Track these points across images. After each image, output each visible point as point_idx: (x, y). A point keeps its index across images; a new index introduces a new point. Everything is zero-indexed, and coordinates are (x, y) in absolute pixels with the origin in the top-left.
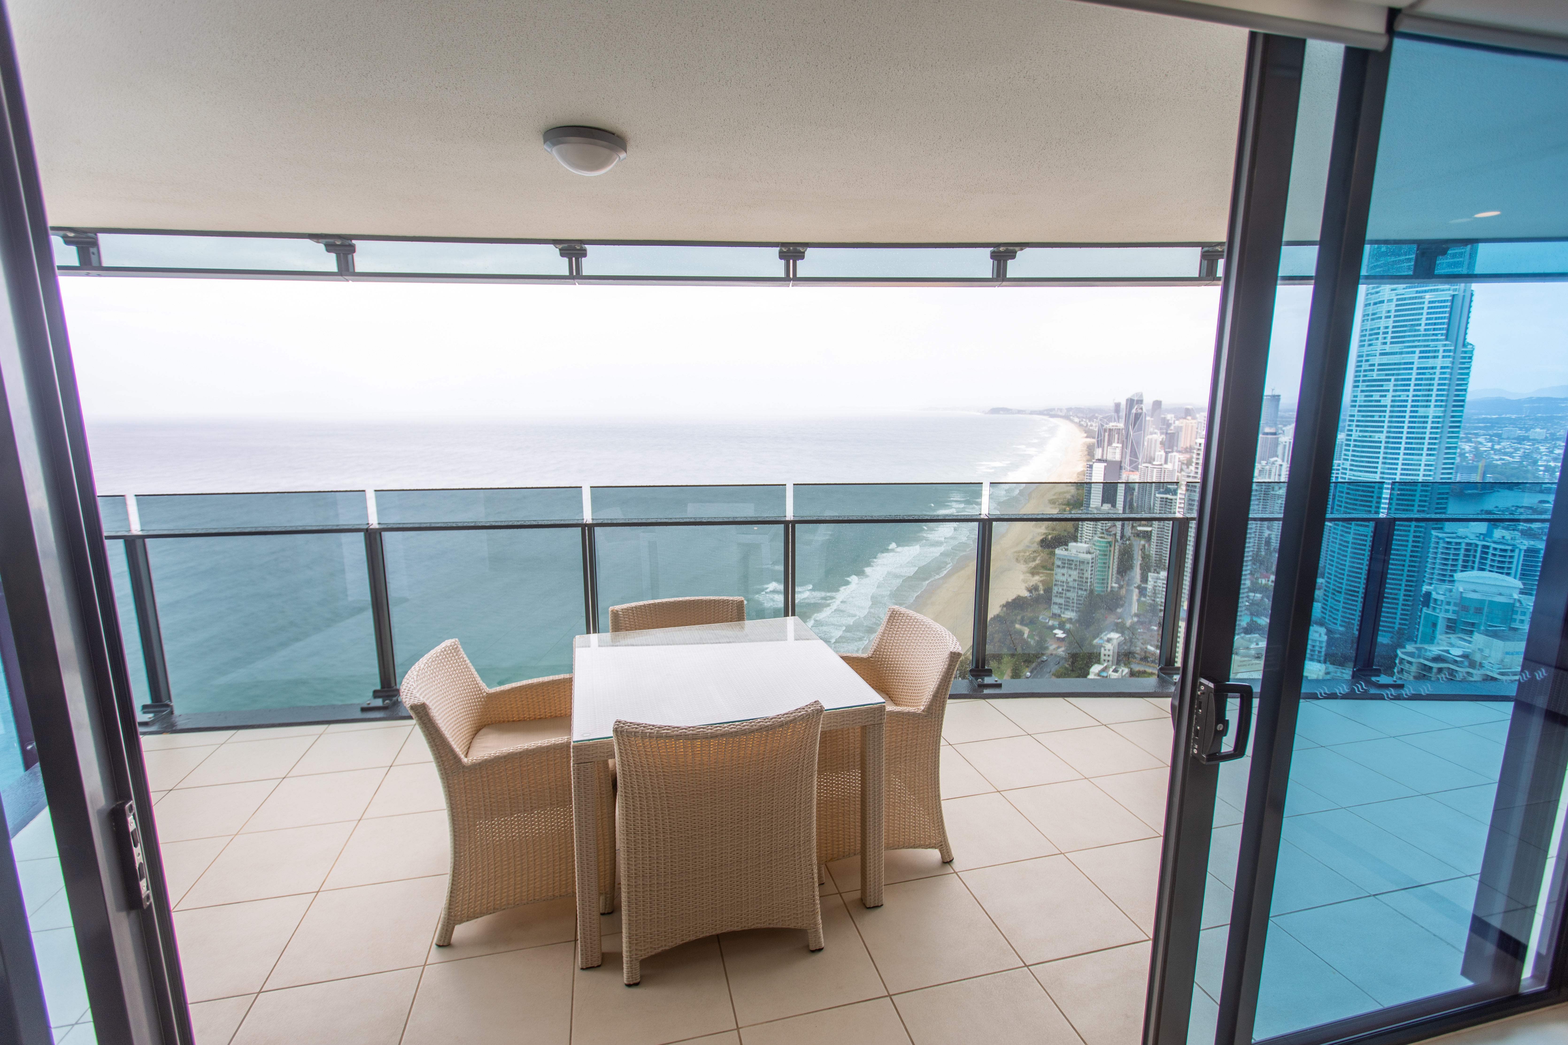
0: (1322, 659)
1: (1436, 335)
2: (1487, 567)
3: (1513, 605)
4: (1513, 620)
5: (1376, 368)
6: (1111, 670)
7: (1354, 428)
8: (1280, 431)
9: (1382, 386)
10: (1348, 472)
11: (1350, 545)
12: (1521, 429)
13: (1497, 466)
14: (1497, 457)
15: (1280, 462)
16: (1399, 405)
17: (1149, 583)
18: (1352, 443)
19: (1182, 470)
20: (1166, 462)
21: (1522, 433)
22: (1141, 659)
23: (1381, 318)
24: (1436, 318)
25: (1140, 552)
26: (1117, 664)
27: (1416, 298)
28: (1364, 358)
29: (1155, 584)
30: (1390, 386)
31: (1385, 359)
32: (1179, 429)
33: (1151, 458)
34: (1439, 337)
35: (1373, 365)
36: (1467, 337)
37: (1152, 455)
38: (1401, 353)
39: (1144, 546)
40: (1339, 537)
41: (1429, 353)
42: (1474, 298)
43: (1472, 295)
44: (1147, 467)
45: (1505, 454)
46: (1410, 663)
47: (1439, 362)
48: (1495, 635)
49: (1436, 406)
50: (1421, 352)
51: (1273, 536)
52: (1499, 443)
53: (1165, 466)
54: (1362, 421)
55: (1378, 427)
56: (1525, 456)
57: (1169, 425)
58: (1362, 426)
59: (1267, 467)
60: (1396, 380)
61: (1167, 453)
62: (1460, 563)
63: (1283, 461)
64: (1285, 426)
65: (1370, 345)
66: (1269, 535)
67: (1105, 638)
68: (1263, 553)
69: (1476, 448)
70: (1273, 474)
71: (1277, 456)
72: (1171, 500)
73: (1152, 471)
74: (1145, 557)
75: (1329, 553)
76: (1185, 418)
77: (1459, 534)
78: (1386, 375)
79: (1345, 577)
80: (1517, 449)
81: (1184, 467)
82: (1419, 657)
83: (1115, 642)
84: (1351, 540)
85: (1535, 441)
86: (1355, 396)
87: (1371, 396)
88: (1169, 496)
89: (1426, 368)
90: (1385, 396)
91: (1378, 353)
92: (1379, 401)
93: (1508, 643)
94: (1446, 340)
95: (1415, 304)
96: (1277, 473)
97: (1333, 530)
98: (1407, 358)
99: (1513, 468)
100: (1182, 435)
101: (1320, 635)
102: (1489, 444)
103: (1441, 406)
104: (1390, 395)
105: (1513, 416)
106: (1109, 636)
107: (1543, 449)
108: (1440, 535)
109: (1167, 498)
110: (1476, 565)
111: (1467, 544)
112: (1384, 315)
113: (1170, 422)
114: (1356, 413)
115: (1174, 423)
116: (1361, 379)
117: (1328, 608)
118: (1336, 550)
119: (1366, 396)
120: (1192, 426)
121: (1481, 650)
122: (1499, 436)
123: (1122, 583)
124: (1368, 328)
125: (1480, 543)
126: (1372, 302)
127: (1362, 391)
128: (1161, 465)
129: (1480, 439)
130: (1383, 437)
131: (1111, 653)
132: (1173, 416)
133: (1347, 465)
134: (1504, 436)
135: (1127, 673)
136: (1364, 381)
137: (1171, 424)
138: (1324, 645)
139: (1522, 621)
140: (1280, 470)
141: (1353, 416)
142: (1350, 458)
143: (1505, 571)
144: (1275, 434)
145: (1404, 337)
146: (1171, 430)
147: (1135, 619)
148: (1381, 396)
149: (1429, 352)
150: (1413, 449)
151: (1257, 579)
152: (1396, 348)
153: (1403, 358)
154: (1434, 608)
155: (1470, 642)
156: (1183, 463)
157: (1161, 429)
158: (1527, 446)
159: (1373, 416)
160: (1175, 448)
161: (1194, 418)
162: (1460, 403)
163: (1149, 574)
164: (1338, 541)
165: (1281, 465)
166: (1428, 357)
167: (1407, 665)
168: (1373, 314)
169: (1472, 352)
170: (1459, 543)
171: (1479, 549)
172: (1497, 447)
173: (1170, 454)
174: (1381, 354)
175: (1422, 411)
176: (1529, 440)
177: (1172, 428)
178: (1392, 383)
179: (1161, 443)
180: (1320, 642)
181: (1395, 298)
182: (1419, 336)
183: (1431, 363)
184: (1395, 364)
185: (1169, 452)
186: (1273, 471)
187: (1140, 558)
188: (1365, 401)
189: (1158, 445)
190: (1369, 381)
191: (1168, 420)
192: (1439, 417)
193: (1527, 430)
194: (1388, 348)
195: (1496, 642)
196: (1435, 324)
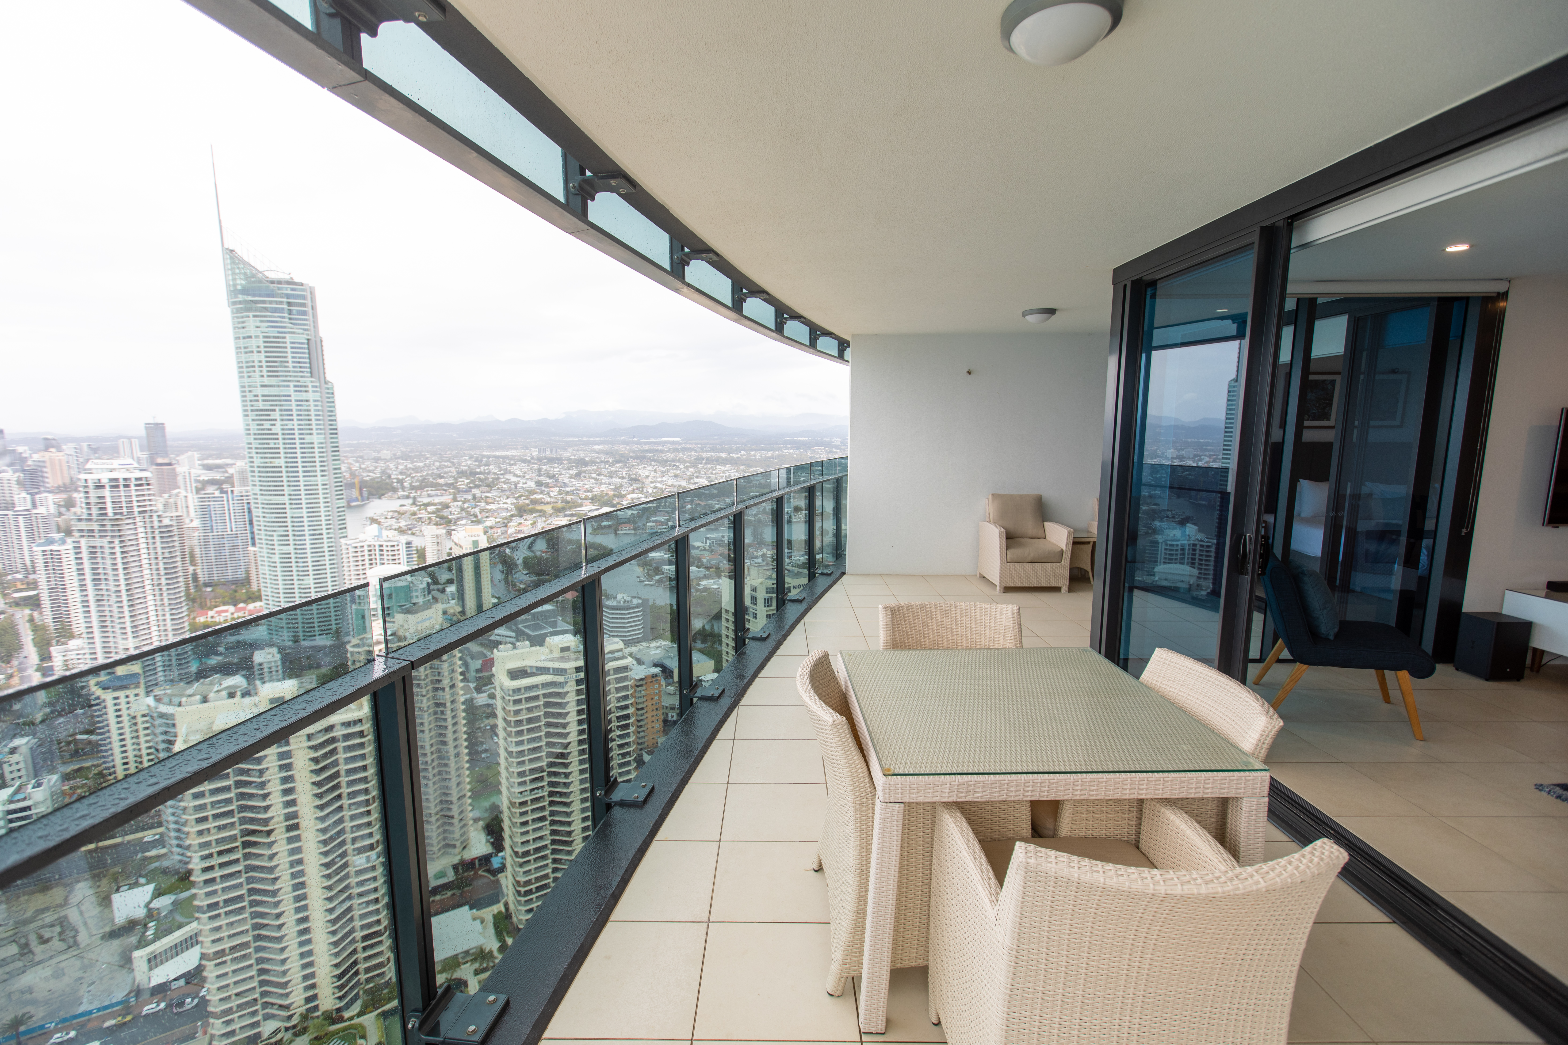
0: (281, 676)
1: (302, 372)
2: (385, 561)
3: (409, 587)
4: (411, 597)
5: (260, 398)
6: (30, 786)
7: (255, 455)
8: (174, 462)
9: (269, 415)
10: (259, 497)
11: (278, 565)
12: (374, 451)
13: (367, 481)
14: (365, 474)
15: (184, 493)
16: (288, 434)
17: (54, 659)
18: (256, 469)
19: (60, 514)
20: (34, 506)
21: (374, 454)
22: (72, 756)
23: (252, 352)
24: (300, 358)
25: (28, 625)
26: (36, 776)
27: (278, 337)
28: (247, 389)
29: (66, 658)
30: (276, 415)
31: (266, 391)
32: (41, 464)
33: (7, 503)
34: (305, 374)
35: (257, 396)
36: (327, 375)
37: (8, 498)
38: (279, 386)
39: (31, 616)
40: (266, 559)
41: (301, 388)
42: (324, 344)
43: (321, 341)
44: (7, 515)
45: (370, 471)
46: (359, 653)
47: (311, 396)
48: (408, 611)
49: (318, 434)
50: (295, 386)
51: (199, 571)
52: (363, 463)
53: (35, 511)
54: (260, 448)
55: (276, 454)
56: (383, 472)
57: (24, 460)
58: (261, 453)
59: (172, 500)
60: (281, 410)
61: (33, 495)
62: (367, 562)
63: (186, 491)
64: (178, 455)
65: (249, 377)
66: (194, 570)
67: (7, 750)
68: (192, 591)
69: (350, 468)
70: (179, 507)
71: (179, 488)
72: (59, 551)
73: (16, 520)
74: (37, 629)
75: (261, 576)
76: (46, 450)
77: (361, 539)
78: (272, 405)
79: (282, 595)
80: (376, 467)
81: (63, 510)
82: (364, 646)
83: (24, 750)
84: (278, 560)
85: (386, 461)
86: (248, 425)
87: (262, 425)
88: (55, 547)
89: (302, 401)
90: (274, 425)
91: (258, 384)
92: (270, 429)
93: (418, 615)
94: (312, 377)
95: (278, 342)
96: (184, 505)
97: (259, 554)
98: (285, 391)
99: (378, 482)
100: (48, 471)
101: (273, 656)
102: (357, 464)
103: (321, 434)
104: (278, 423)
105: (367, 442)
106: (11, 745)
107: (391, 466)
108: (348, 542)
109: (51, 551)
110: (378, 561)
111: (369, 546)
112: (255, 349)
113: (24, 455)
114: (253, 441)
115: (31, 457)
116: (249, 408)
117: (273, 628)
118: (267, 572)
119: (258, 425)
120: (60, 460)
121: (402, 626)
122: (362, 457)
123: (10, 671)
124: (244, 360)
125: (377, 544)
126: (241, 336)
127: (253, 420)
128: (28, 510)
129: (350, 461)
130: (281, 462)
131: (22, 765)
132: (26, 448)
133: (257, 490)
134: (365, 457)
135: (56, 782)
136: (252, 411)
137: (26, 458)
138: (279, 663)
139: (417, 597)
140: (186, 502)
141: (250, 444)
142: (258, 483)
143: (397, 561)
144: (170, 464)
145: (277, 371)
146: (29, 466)
147: (48, 710)
148: (272, 425)
149: (301, 386)
150: (309, 471)
151: (194, 618)
152: (273, 381)
153: (282, 391)
154: (360, 603)
155: (394, 622)
156: (60, 506)
157: (12, 465)
158: (381, 464)
159: (268, 444)
160: (42, 488)
161: (60, 450)
162: (334, 432)
163: (52, 649)
164: (266, 564)
165: (186, 497)
166: (301, 391)
167: (357, 656)
168: (245, 348)
169: (332, 388)
170: (362, 547)
171: (377, 548)
172: (363, 466)
173: (37, 496)
174: (262, 386)
175: (308, 439)
176: (382, 460)
177: (29, 462)
178: (278, 413)
179: (19, 482)
180: (276, 662)
181: (261, 335)
182: (289, 371)
183: (304, 396)
184: (275, 396)
185: (37, 493)
186: (179, 503)
187: (30, 633)
188: (259, 429)
189: (15, 487)
190: (257, 410)
191: (21, 453)
192: (322, 443)
193: (379, 452)
194: (266, 381)
195: (410, 616)
196: (299, 362)
